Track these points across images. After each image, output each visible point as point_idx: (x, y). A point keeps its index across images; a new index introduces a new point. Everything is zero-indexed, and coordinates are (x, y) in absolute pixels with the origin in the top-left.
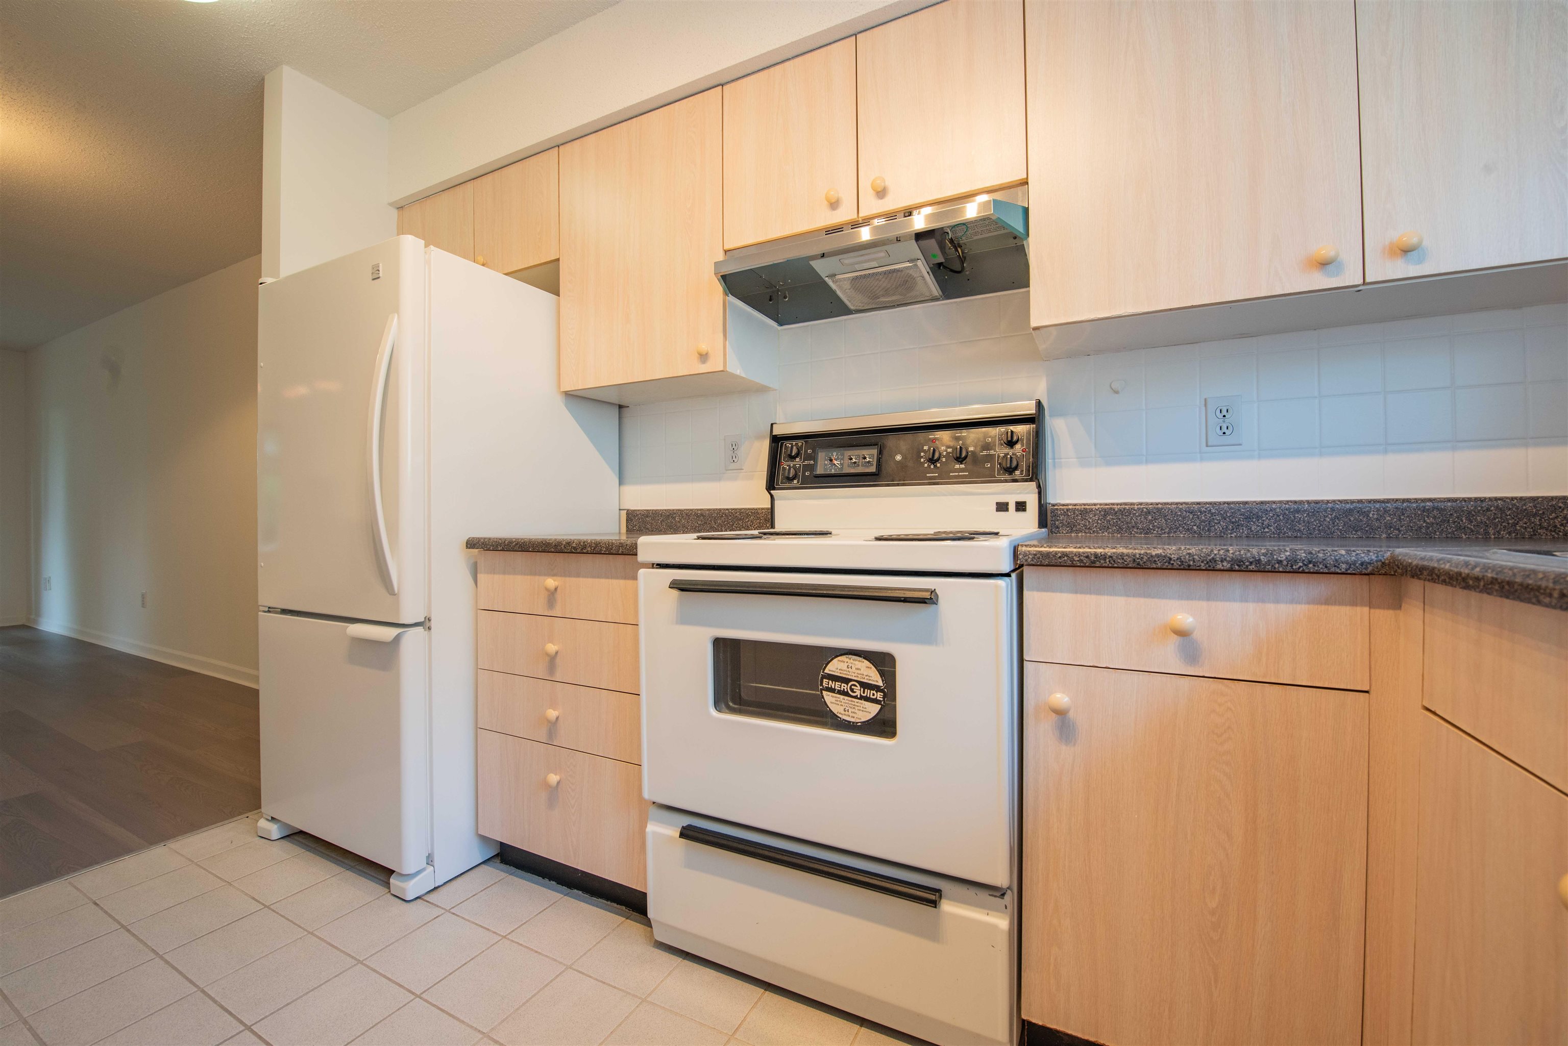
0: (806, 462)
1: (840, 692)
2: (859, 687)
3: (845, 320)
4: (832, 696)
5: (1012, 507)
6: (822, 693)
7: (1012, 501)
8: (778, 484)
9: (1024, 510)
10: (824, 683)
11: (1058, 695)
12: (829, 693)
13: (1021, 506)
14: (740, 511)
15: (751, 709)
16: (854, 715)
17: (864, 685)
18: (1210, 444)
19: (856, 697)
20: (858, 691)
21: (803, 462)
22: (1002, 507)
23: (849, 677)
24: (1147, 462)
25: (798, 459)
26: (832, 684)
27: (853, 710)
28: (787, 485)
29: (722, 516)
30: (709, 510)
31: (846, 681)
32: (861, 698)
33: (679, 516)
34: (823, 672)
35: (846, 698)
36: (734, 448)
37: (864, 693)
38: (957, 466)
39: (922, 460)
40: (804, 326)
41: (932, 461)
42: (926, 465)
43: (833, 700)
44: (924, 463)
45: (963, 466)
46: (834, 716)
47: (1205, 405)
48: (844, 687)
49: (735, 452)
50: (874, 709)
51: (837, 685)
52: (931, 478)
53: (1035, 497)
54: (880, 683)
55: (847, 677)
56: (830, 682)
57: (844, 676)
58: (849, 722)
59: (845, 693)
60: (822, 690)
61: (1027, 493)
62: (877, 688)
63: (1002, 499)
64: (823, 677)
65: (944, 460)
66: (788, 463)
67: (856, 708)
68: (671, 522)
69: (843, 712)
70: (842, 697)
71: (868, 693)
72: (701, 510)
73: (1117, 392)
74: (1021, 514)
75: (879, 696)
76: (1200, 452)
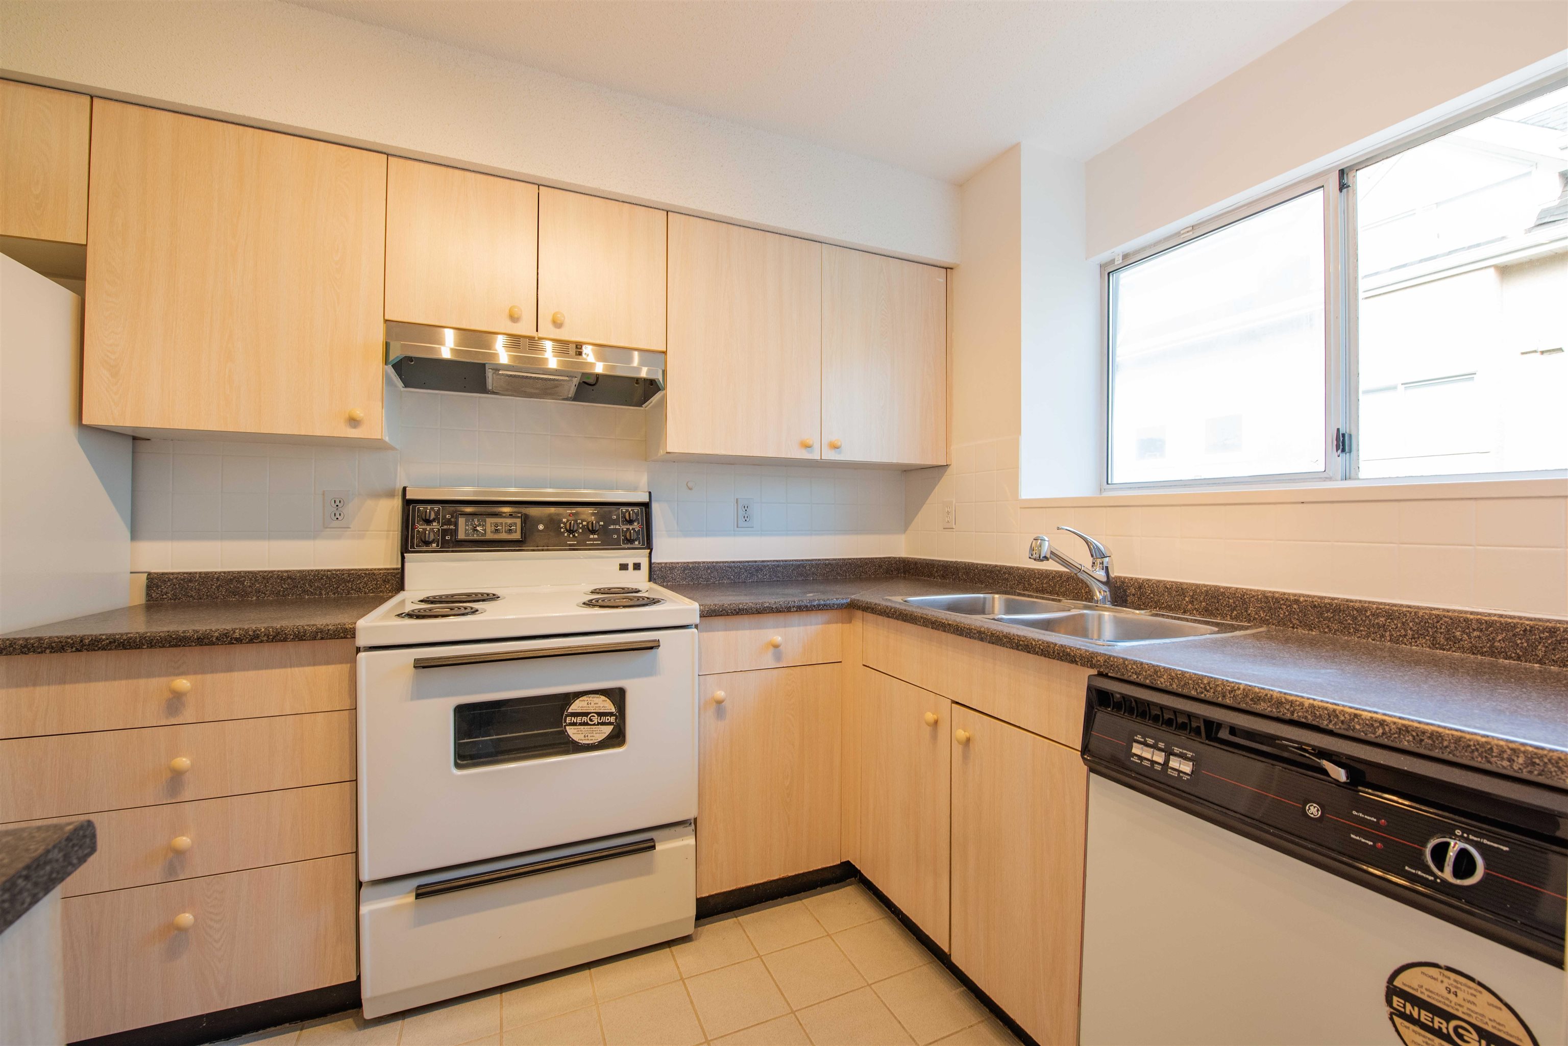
0: (445, 527)
1: (581, 724)
2: (597, 717)
3: (480, 397)
4: (574, 729)
5: (631, 567)
6: (565, 728)
7: (631, 562)
8: (412, 546)
9: (640, 569)
10: (568, 720)
11: (718, 693)
12: (571, 727)
13: (637, 567)
14: (349, 572)
15: (482, 760)
16: (592, 738)
17: (600, 714)
18: (739, 526)
19: (594, 725)
20: (596, 719)
21: (442, 526)
22: (624, 567)
23: (589, 711)
24: (707, 535)
25: (435, 524)
26: (574, 720)
27: (592, 735)
28: (425, 548)
29: (322, 578)
30: (299, 571)
31: (586, 714)
32: (599, 724)
33: (251, 579)
34: (567, 712)
35: (586, 727)
36: (338, 504)
37: (600, 720)
38: (592, 536)
39: (562, 530)
40: (433, 394)
41: (571, 531)
42: (566, 534)
43: (575, 731)
44: (564, 533)
45: (596, 536)
46: (574, 743)
47: (737, 502)
48: (585, 719)
49: (339, 509)
50: (608, 729)
51: (579, 720)
52: (570, 545)
53: (647, 559)
54: (613, 710)
55: (587, 711)
56: (573, 718)
57: (584, 711)
58: (589, 744)
59: (586, 724)
60: (565, 726)
61: (640, 556)
62: (611, 714)
63: (624, 561)
64: (567, 716)
65: (581, 531)
66: (424, 527)
67: (594, 732)
68: (234, 586)
69: (584, 738)
70: (582, 727)
71: (604, 719)
72: (287, 571)
73: (690, 489)
74: (637, 572)
75: (612, 719)
76: (734, 531)
